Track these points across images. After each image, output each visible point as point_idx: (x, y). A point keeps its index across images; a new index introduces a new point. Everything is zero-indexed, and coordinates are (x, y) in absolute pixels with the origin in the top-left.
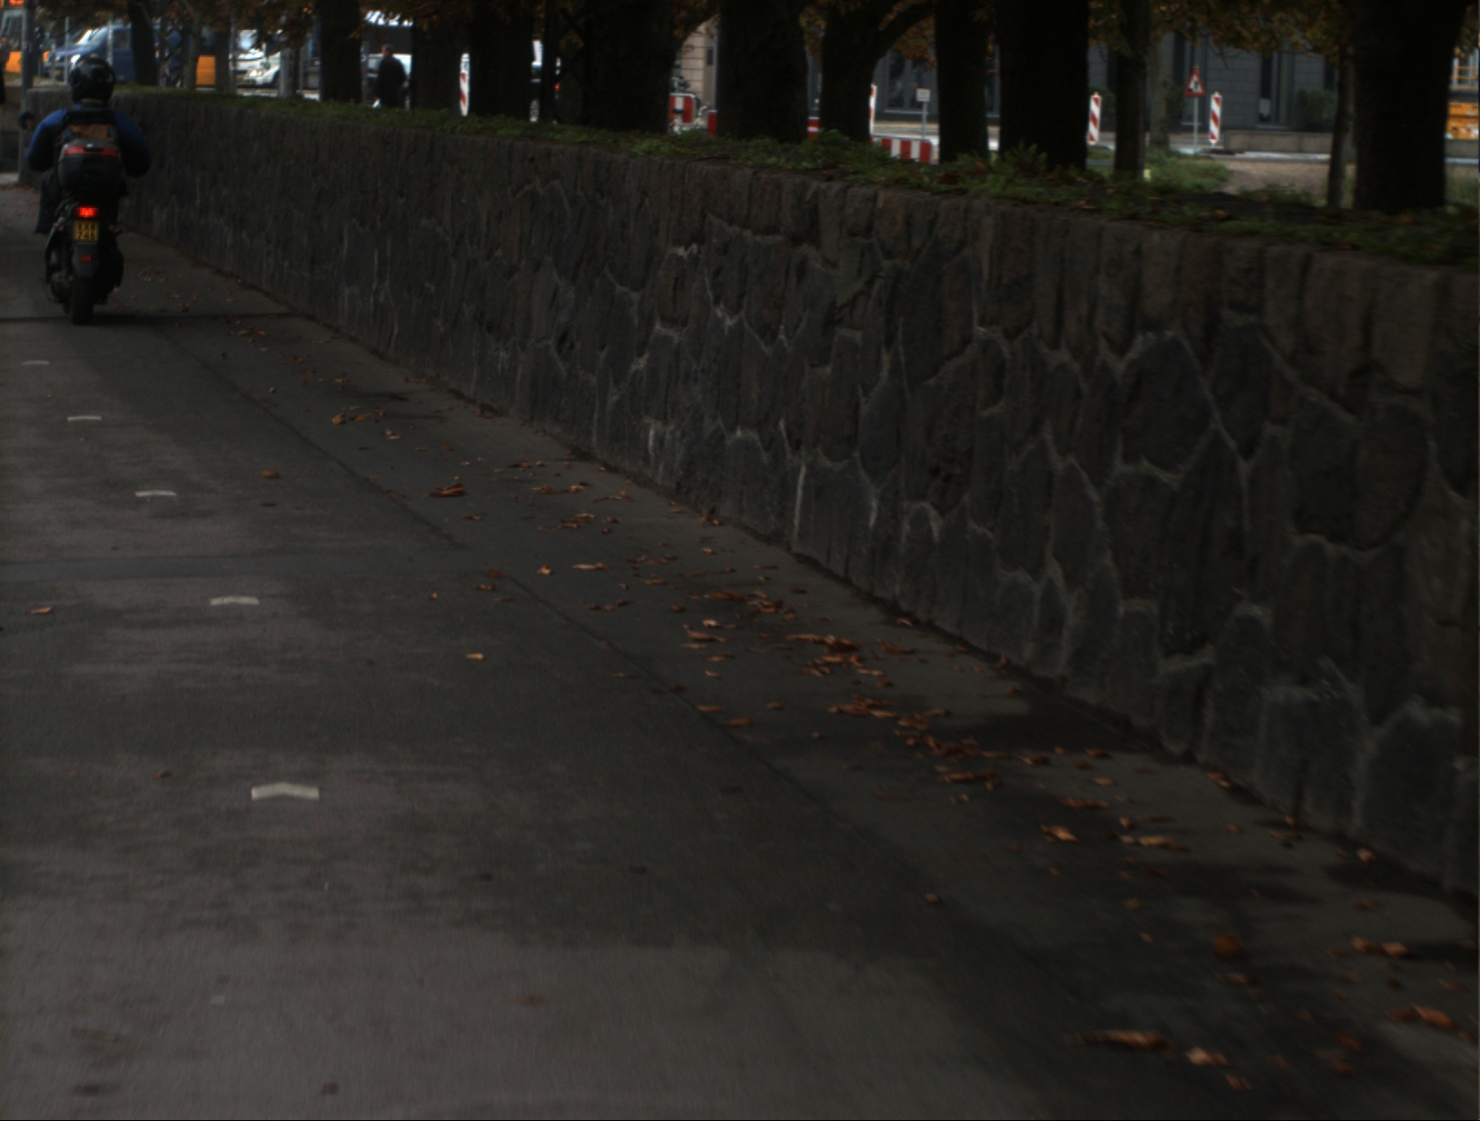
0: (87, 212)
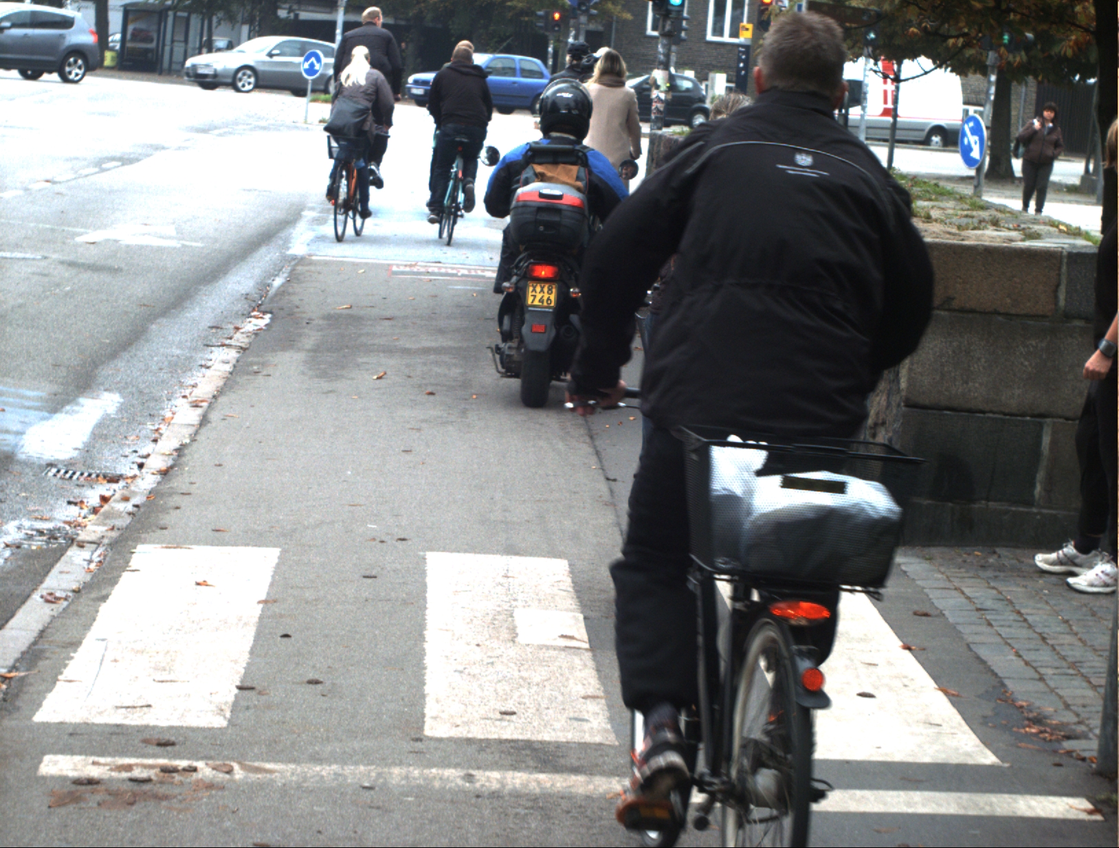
0: (544, 272)
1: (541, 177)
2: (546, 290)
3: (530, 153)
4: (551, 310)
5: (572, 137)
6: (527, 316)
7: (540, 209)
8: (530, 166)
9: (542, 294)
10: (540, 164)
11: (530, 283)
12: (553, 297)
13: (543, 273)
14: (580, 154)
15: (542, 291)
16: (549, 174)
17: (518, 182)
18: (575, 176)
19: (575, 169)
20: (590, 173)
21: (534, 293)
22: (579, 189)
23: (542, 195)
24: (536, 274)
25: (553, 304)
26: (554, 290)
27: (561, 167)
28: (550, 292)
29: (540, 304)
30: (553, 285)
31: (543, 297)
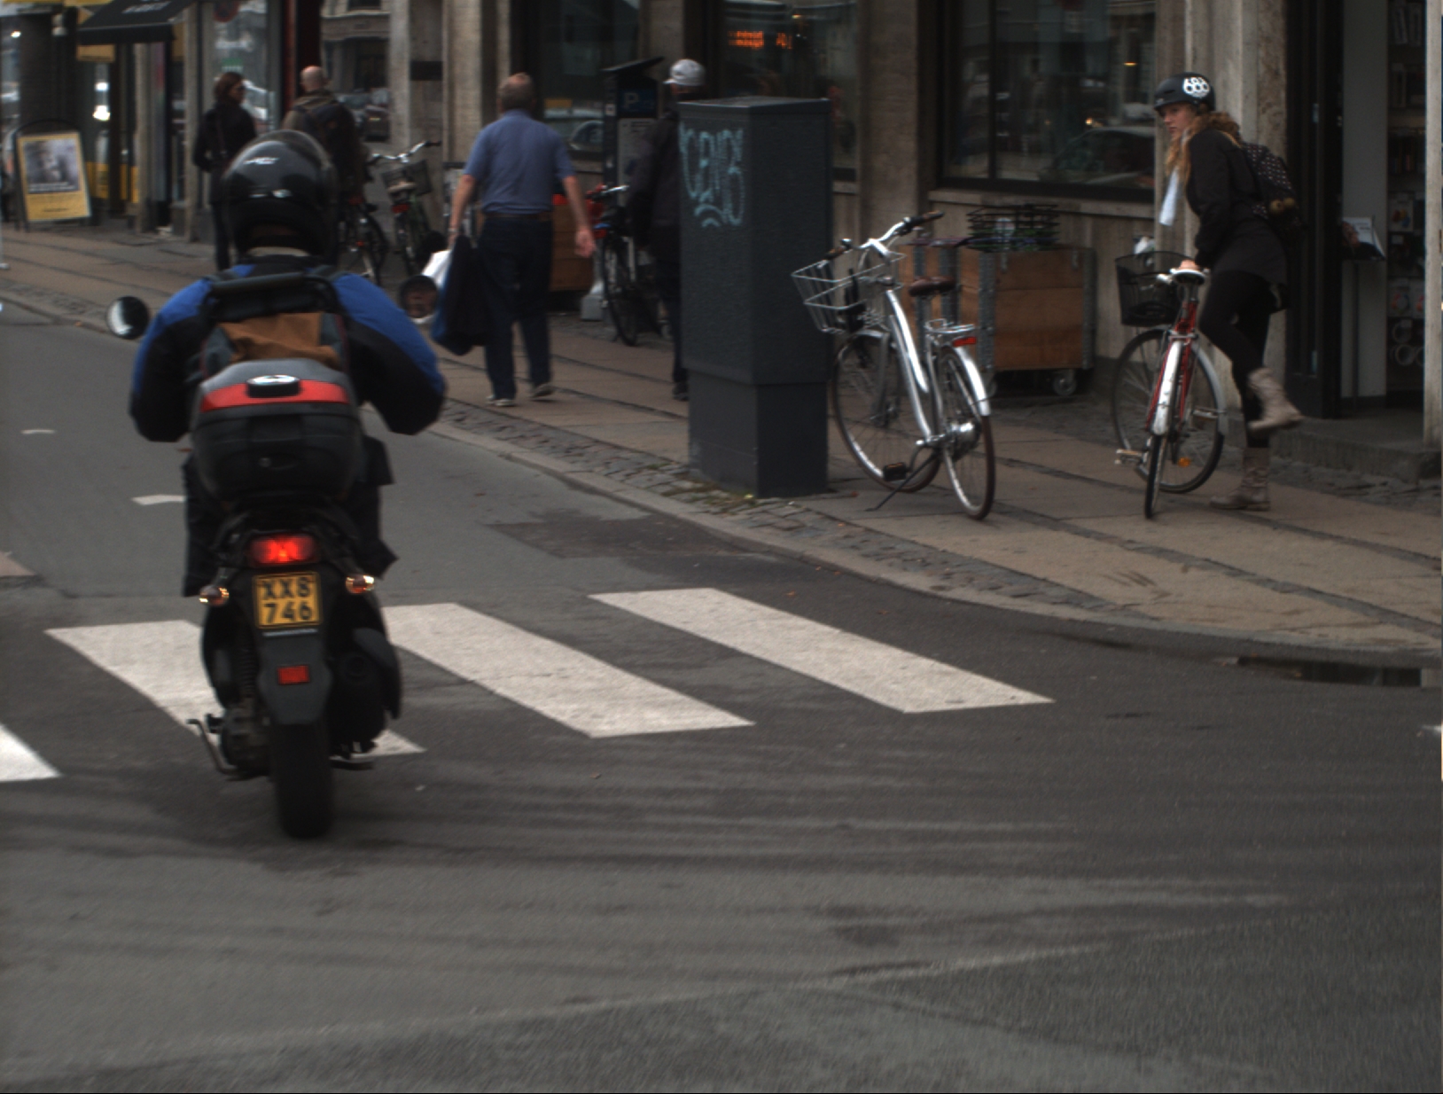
1: (247, 351)
2: (294, 588)
3: (213, 301)
4: (313, 631)
5: (299, 254)
7: (256, 421)
8: (216, 329)
9: (288, 599)
10: (237, 320)
11: (259, 580)
12: (311, 601)
13: (283, 554)
14: (321, 286)
15: (287, 593)
16: (260, 339)
17: (196, 366)
18: (316, 337)
19: (313, 319)
20: (347, 322)
21: (271, 601)
22: (329, 363)
23: (256, 391)
24: (269, 559)
25: (314, 618)
26: (312, 586)
27: (283, 321)
28: (304, 592)
29: (287, 621)
30: (309, 577)
31: (291, 604)
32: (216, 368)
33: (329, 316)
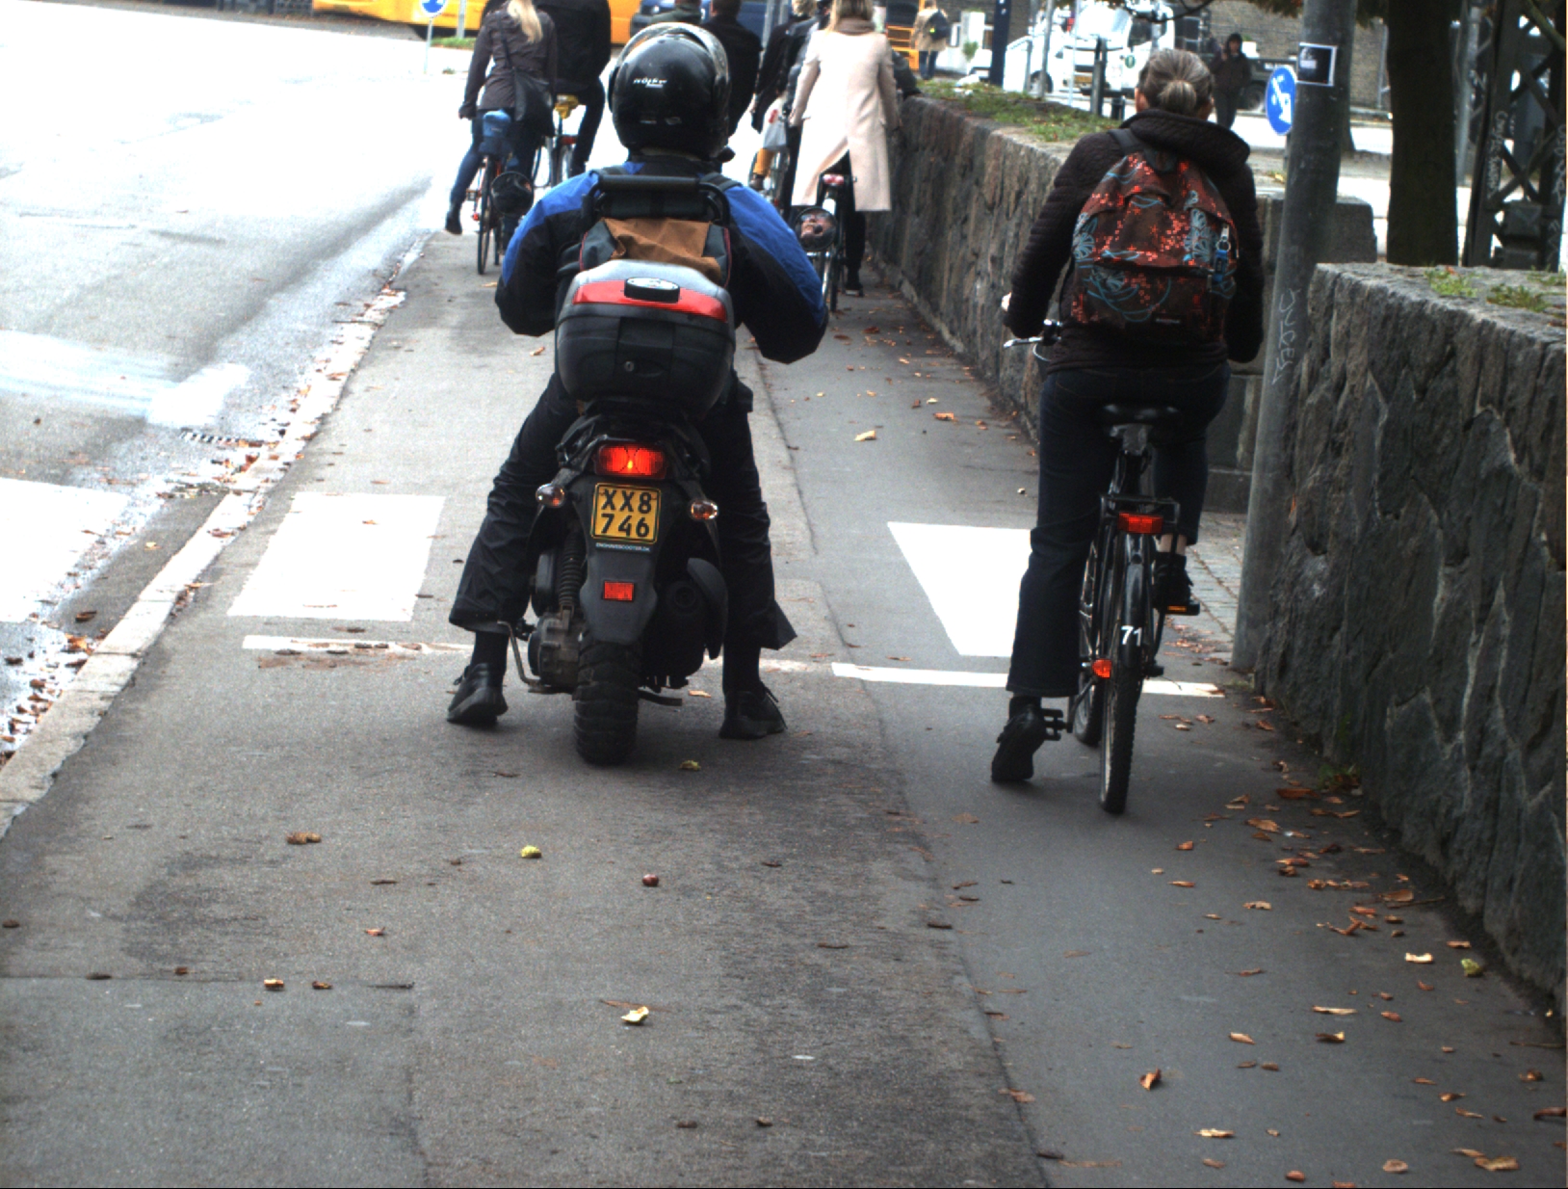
0: (632, 462)
1: (628, 250)
2: (635, 503)
3: (597, 194)
4: (647, 549)
5: (691, 158)
6: (593, 562)
7: (625, 322)
8: (599, 224)
9: (626, 513)
10: (622, 218)
11: (600, 487)
12: (651, 520)
13: (630, 465)
14: (715, 197)
15: (627, 504)
16: (643, 240)
17: (574, 256)
18: (701, 246)
19: (701, 228)
20: (735, 237)
21: (608, 511)
23: (631, 291)
24: (615, 467)
25: (650, 536)
26: (654, 504)
27: (668, 226)
28: (645, 508)
29: (623, 535)
30: (654, 495)
31: (629, 518)
32: (593, 261)
33: (717, 229)
